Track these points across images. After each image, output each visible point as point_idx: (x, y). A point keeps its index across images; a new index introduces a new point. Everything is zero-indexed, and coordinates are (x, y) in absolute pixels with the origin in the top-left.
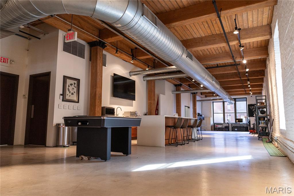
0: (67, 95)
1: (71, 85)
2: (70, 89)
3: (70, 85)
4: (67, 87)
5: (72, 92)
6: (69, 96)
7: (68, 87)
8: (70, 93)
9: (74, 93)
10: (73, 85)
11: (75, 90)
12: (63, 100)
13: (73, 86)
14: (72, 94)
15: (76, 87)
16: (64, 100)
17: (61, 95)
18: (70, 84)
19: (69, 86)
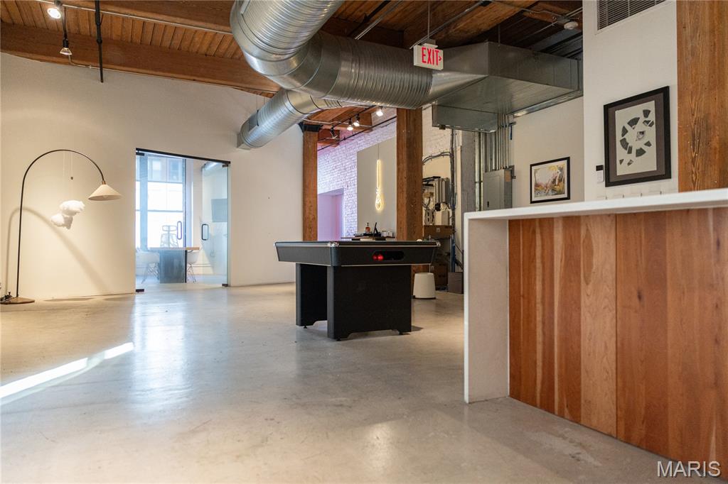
0: (618, 162)
1: (633, 122)
2: (628, 141)
3: (628, 127)
4: (619, 137)
5: (636, 145)
6: (629, 164)
7: (623, 135)
8: (630, 152)
9: (645, 148)
10: (642, 119)
11: (651, 134)
12: (609, 183)
13: (640, 126)
14: (640, 152)
15: (651, 126)
16: (612, 180)
17: (599, 168)
18: (629, 123)
19: (625, 131)
